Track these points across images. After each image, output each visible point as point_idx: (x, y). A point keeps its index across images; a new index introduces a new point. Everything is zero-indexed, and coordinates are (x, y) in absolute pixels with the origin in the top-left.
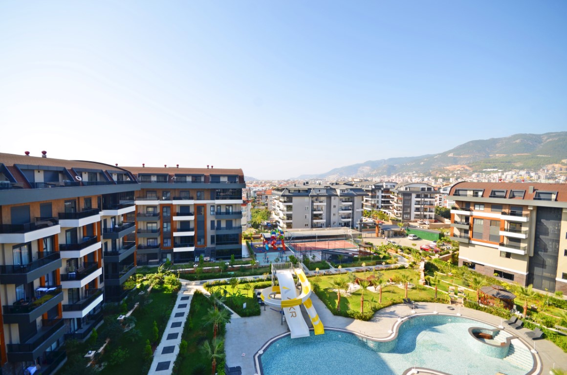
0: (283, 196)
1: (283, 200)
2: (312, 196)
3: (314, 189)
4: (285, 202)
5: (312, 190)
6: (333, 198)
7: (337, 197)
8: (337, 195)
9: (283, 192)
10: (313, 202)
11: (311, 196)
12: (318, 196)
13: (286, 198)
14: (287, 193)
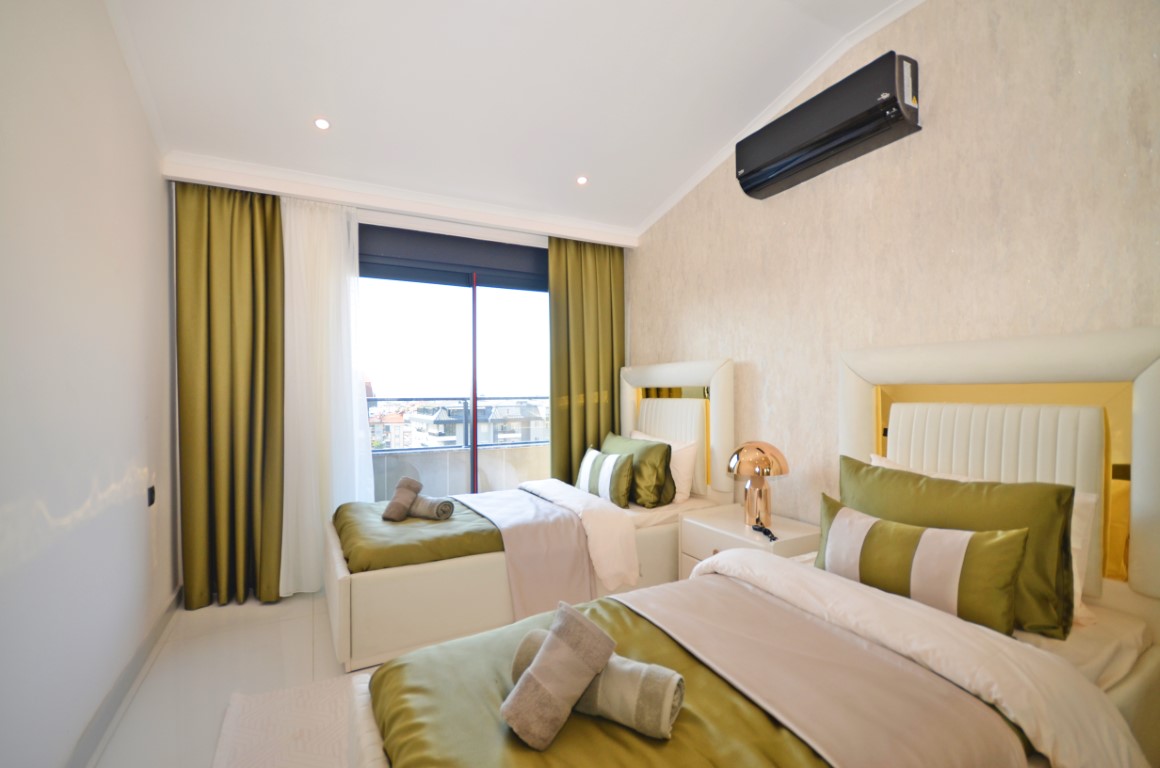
0: (437, 422)
1: (436, 432)
2: (495, 422)
3: (497, 407)
4: (440, 434)
5: (493, 411)
6: (533, 423)
7: (540, 422)
8: (540, 419)
9: (437, 413)
10: (496, 432)
11: (492, 420)
12: (505, 421)
13: (442, 427)
14: (445, 417)
